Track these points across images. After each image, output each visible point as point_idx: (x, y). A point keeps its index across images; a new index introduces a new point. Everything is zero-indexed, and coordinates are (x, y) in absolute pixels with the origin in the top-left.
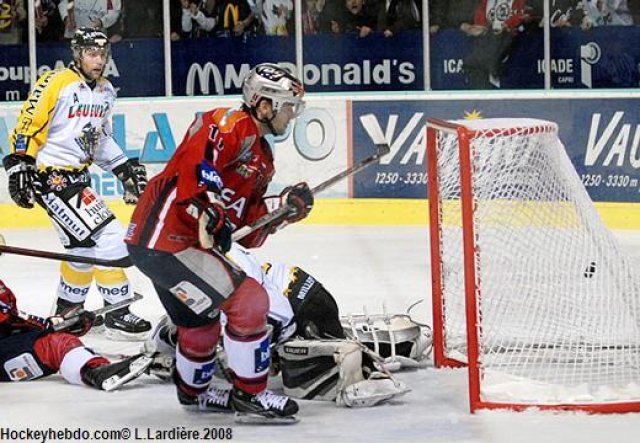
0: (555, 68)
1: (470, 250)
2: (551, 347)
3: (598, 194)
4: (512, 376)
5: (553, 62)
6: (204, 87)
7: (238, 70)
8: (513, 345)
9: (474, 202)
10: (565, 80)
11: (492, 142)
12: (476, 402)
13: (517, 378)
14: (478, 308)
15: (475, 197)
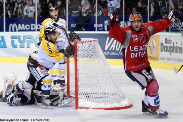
0: (98, 26)
1: (76, 70)
2: (95, 94)
3: (108, 57)
4: (86, 101)
5: (98, 25)
6: (13, 29)
7: (21, 25)
8: (86, 93)
9: (77, 58)
10: (100, 29)
11: (82, 44)
12: (77, 107)
13: (87, 101)
14: (78, 84)
15: (78, 57)
